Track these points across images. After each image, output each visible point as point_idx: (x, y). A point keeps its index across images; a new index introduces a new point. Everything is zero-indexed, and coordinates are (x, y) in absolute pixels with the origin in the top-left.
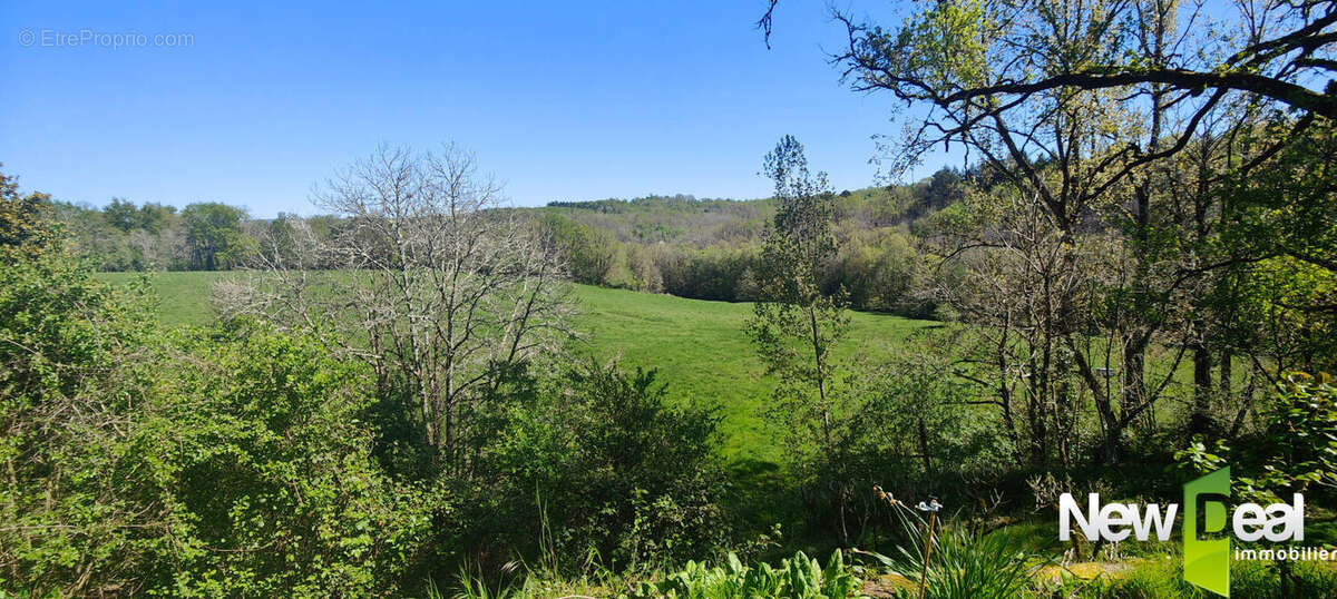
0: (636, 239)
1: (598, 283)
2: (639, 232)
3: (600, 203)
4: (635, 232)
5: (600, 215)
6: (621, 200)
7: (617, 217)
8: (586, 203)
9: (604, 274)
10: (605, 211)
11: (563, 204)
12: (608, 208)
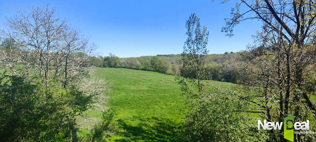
0: (176, 63)
1: (164, 73)
2: (177, 62)
3: (169, 55)
4: (176, 62)
5: (168, 58)
6: (174, 54)
7: (172, 58)
8: (165, 55)
9: (166, 71)
10: (170, 57)
11: (160, 55)
12: (170, 56)
